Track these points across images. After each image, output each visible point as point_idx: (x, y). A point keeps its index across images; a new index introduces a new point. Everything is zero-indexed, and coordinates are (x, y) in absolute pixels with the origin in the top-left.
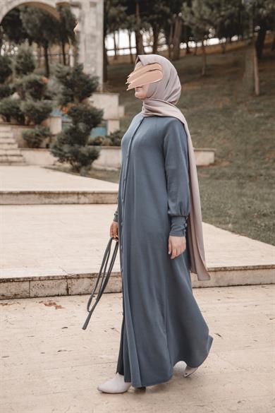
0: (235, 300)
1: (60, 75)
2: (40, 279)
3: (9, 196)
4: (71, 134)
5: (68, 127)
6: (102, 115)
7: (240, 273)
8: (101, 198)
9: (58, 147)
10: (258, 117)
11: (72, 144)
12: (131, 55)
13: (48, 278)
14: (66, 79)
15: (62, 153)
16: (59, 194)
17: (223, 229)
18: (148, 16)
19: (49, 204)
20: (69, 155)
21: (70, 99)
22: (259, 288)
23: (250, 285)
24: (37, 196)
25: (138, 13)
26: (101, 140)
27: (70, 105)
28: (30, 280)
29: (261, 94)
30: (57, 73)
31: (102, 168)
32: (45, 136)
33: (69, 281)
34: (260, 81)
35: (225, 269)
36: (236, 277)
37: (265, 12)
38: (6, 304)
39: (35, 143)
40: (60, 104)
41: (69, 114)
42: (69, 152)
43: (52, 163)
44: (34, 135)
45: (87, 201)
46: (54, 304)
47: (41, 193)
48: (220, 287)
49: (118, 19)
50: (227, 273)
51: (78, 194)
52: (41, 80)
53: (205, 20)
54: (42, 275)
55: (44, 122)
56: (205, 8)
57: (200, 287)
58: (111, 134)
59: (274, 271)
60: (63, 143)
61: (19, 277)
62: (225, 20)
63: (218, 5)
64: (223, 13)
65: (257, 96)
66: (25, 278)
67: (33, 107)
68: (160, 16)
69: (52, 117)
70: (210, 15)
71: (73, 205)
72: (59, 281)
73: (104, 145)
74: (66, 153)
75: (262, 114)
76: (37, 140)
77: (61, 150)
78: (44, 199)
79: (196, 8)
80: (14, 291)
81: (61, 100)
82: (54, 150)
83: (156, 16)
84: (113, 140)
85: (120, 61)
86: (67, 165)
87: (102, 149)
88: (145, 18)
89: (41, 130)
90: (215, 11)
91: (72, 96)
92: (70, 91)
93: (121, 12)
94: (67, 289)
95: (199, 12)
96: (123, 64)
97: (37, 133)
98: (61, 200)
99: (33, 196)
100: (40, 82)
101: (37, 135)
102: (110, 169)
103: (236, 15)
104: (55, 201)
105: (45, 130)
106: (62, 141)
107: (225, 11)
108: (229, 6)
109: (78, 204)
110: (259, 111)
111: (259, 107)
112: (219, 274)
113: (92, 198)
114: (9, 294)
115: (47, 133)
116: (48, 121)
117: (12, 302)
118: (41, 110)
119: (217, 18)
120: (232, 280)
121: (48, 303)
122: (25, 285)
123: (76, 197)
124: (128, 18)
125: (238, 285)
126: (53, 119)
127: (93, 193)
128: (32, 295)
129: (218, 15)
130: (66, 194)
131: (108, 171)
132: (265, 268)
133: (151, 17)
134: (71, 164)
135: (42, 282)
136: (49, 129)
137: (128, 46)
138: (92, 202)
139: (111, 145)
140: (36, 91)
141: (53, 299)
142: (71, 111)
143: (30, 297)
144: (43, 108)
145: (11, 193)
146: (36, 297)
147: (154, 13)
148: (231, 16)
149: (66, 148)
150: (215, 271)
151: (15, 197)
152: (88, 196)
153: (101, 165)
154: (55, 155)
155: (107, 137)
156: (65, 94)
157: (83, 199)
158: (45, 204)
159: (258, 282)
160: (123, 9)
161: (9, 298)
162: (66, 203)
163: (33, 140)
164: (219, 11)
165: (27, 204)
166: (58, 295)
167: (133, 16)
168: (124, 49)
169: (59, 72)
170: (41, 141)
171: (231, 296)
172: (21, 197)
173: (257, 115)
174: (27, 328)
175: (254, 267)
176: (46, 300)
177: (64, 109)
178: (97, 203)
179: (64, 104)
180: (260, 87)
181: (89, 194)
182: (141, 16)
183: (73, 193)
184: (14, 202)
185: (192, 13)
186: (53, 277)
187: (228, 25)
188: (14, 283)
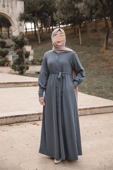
0: (99, 119)
1: (13, 39)
2: (29, 115)
3: (3, 84)
4: (18, 61)
5: (17, 58)
6: (30, 53)
7: (98, 109)
8: (36, 84)
9: (14, 65)
10: (83, 53)
11: (19, 64)
12: (32, 31)
13: (32, 114)
14: (16, 41)
15: (16, 68)
16: (21, 83)
17: (85, 93)
18: (40, 17)
19: (18, 87)
20: (18, 68)
21: (18, 48)
22: (105, 114)
23: (102, 113)
24: (13, 84)
25: (36, 16)
26: (28, 62)
27: (18, 50)
28: (26, 115)
29: (82, 45)
30: (12, 38)
31: (29, 73)
32: (6, 61)
33: (40, 115)
34: (82, 40)
35: (93, 108)
36: (97, 111)
37: (85, 16)
38: (19, 125)
39: (3, 64)
40: (14, 50)
41: (17, 53)
42: (18, 67)
43: (10, 71)
44: (2, 61)
45: (31, 85)
46: (36, 124)
47: (15, 83)
48: (92, 114)
49: (29, 18)
50: (94, 109)
51: (28, 83)
52: (4, 41)
53: (61, 18)
54: (30, 114)
55: (6, 56)
56: (61, 14)
57: (85, 115)
58: (32, 60)
59: (112, 108)
60: (16, 64)
61: (22, 114)
62: (69, 19)
63: (66, 13)
64: (68, 16)
65: (81, 45)
66: (24, 115)
67: (2, 51)
68: (44, 17)
69: (9, 54)
70: (64, 17)
71: (27, 87)
72: (36, 115)
73: (29, 64)
74: (17, 68)
75: (84, 52)
76: (3, 63)
77: (15, 67)
78: (16, 85)
79: (58, 14)
80: (20, 120)
81: (14, 48)
82: (12, 67)
83: (43, 17)
84: (32, 62)
85: (28, 34)
86: (17, 72)
87: (30, 66)
88: (39, 18)
89: (5, 59)
90: (65, 15)
91: (18, 47)
92: (17, 45)
93: (30, 16)
94: (39, 118)
95: (59, 15)
96: (29, 35)
97: (4, 60)
98: (22, 85)
99: (12, 84)
100: (4, 42)
101: (4, 61)
102: (32, 73)
103: (73, 16)
104: (20, 86)
105: (6, 59)
106: (15, 63)
107: (69, 15)
108: (70, 14)
109: (28, 86)
110: (82, 51)
111: (82, 49)
112: (92, 110)
113: (33, 84)
114: (19, 121)
115: (7, 60)
116: (7, 56)
117: (20, 124)
118: (5, 52)
119: (66, 18)
120: (96, 112)
121: (33, 124)
122: (24, 117)
123: (27, 84)
124: (33, 18)
125: (98, 114)
126: (9, 55)
127: (33, 82)
128: (27, 121)
129: (66, 17)
130: (24, 83)
131: (32, 74)
132: (107, 107)
133: (41, 17)
134: (19, 71)
135: (30, 116)
136: (8, 59)
137: (31, 28)
138: (33, 85)
139: (32, 64)
140: (2, 45)
141: (35, 122)
142: (19, 52)
143: (26, 122)
144: (6, 51)
145: (4, 83)
146: (28, 122)
147: (42, 16)
148: (71, 17)
149: (17, 66)
150: (90, 109)
151: (5, 85)
152: (32, 83)
153: (29, 72)
154: (13, 69)
155: (30, 61)
156: (16, 46)
157: (30, 84)
158: (16, 87)
159: (104, 112)
160: (31, 14)
161: (18, 123)
162: (24, 86)
163: (2, 63)
164: (67, 15)
165: (10, 87)
166: (36, 121)
167: (34, 17)
168: (29, 29)
169: (13, 38)
170: (5, 63)
171: (97, 118)
172: (7, 84)
173: (82, 52)
174: (30, 133)
175: (103, 107)
176: (32, 122)
177: (15, 51)
178: (35, 86)
179: (15, 49)
180: (82, 42)
181: (32, 82)
182: (37, 17)
183: (26, 83)
184: (5, 87)
185: (57, 16)
186: (34, 114)
187: (70, 20)
188: (20, 117)
